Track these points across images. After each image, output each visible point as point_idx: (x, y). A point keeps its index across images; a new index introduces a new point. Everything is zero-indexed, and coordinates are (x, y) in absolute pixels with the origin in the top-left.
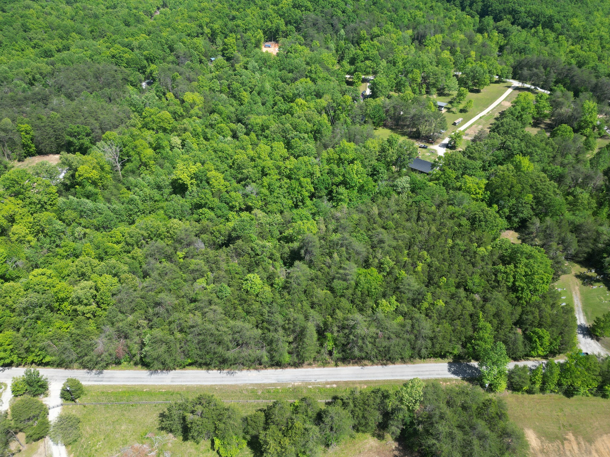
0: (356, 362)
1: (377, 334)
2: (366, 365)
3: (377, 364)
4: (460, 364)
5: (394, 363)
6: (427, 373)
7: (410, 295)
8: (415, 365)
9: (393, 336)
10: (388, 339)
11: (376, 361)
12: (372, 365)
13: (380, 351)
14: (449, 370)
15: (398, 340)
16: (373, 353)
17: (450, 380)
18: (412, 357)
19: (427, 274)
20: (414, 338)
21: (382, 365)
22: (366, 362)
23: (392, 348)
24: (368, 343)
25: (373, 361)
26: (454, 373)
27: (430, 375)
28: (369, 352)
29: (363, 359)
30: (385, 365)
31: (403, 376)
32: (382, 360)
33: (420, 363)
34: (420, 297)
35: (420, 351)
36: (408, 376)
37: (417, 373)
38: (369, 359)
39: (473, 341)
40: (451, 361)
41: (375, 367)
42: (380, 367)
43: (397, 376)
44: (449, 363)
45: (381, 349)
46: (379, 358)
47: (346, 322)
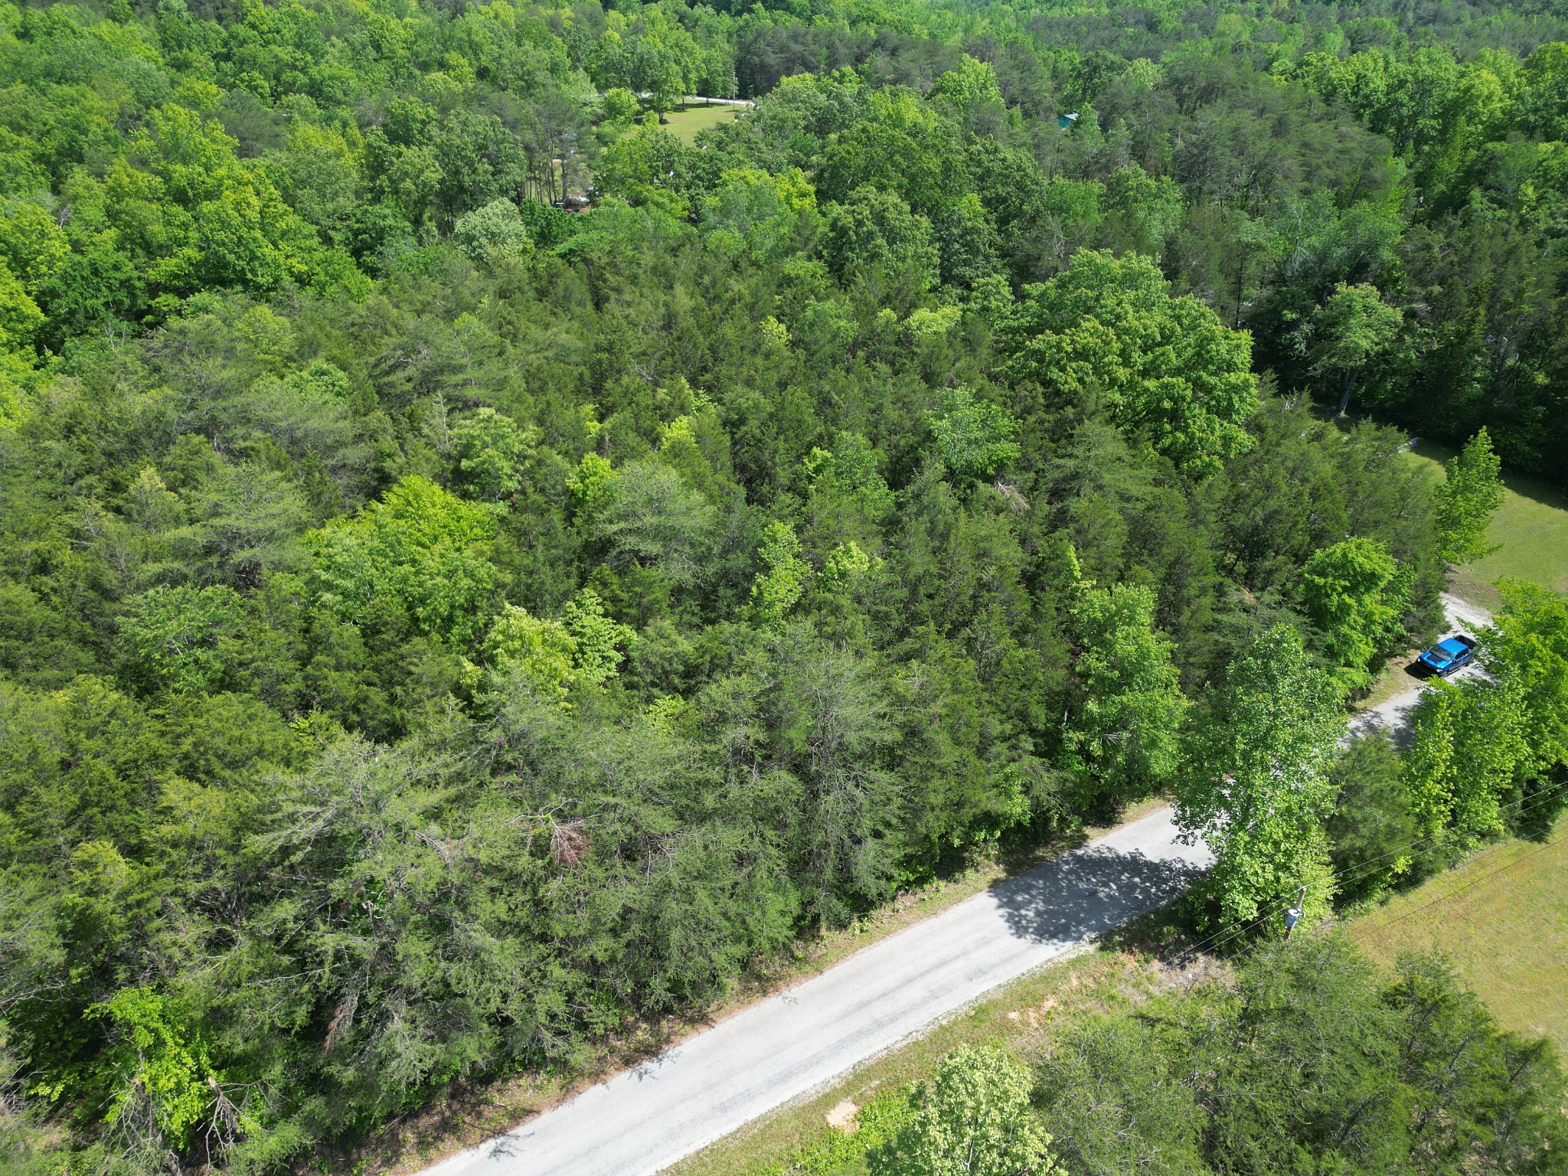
0: (447, 1127)
1: (540, 848)
2: (519, 1115)
3: (597, 1075)
4: (1049, 872)
5: (701, 1019)
6: (916, 992)
7: (680, 570)
8: (830, 975)
9: (656, 819)
10: (629, 853)
11: (582, 1055)
12: (568, 1091)
13: (594, 967)
14: (1019, 928)
15: (697, 835)
16: (550, 1000)
17: (1049, 978)
18: (806, 927)
19: (726, 459)
20: (798, 788)
21: (628, 1062)
22: (520, 1091)
23: (673, 908)
24: (482, 938)
25: (562, 1065)
26: (1051, 929)
27: (934, 995)
28: (513, 1008)
29: (485, 1078)
30: (652, 1051)
31: (784, 1078)
32: (624, 1030)
33: (844, 953)
34: (739, 561)
35: (845, 869)
36: (816, 1061)
37: (862, 1020)
38: (535, 1062)
39: (1092, 706)
40: (998, 872)
41: (592, 1095)
42: (622, 1080)
43: (749, 1096)
44: (995, 886)
45: (600, 948)
46: (602, 1017)
47: (257, 843)
